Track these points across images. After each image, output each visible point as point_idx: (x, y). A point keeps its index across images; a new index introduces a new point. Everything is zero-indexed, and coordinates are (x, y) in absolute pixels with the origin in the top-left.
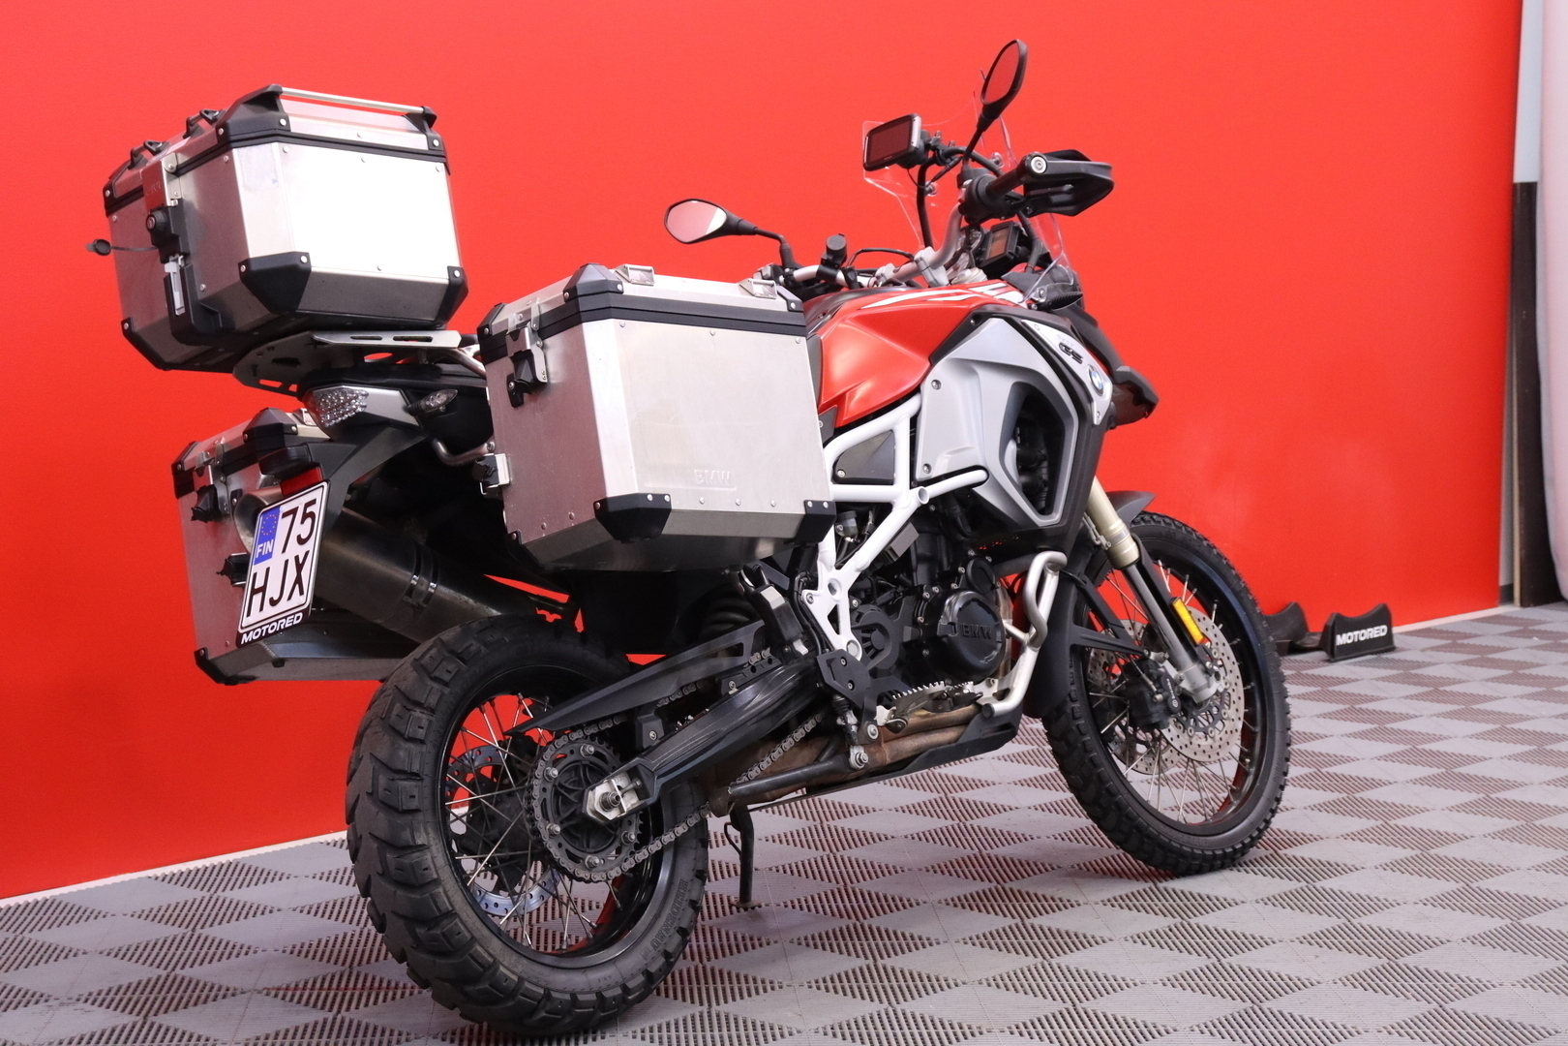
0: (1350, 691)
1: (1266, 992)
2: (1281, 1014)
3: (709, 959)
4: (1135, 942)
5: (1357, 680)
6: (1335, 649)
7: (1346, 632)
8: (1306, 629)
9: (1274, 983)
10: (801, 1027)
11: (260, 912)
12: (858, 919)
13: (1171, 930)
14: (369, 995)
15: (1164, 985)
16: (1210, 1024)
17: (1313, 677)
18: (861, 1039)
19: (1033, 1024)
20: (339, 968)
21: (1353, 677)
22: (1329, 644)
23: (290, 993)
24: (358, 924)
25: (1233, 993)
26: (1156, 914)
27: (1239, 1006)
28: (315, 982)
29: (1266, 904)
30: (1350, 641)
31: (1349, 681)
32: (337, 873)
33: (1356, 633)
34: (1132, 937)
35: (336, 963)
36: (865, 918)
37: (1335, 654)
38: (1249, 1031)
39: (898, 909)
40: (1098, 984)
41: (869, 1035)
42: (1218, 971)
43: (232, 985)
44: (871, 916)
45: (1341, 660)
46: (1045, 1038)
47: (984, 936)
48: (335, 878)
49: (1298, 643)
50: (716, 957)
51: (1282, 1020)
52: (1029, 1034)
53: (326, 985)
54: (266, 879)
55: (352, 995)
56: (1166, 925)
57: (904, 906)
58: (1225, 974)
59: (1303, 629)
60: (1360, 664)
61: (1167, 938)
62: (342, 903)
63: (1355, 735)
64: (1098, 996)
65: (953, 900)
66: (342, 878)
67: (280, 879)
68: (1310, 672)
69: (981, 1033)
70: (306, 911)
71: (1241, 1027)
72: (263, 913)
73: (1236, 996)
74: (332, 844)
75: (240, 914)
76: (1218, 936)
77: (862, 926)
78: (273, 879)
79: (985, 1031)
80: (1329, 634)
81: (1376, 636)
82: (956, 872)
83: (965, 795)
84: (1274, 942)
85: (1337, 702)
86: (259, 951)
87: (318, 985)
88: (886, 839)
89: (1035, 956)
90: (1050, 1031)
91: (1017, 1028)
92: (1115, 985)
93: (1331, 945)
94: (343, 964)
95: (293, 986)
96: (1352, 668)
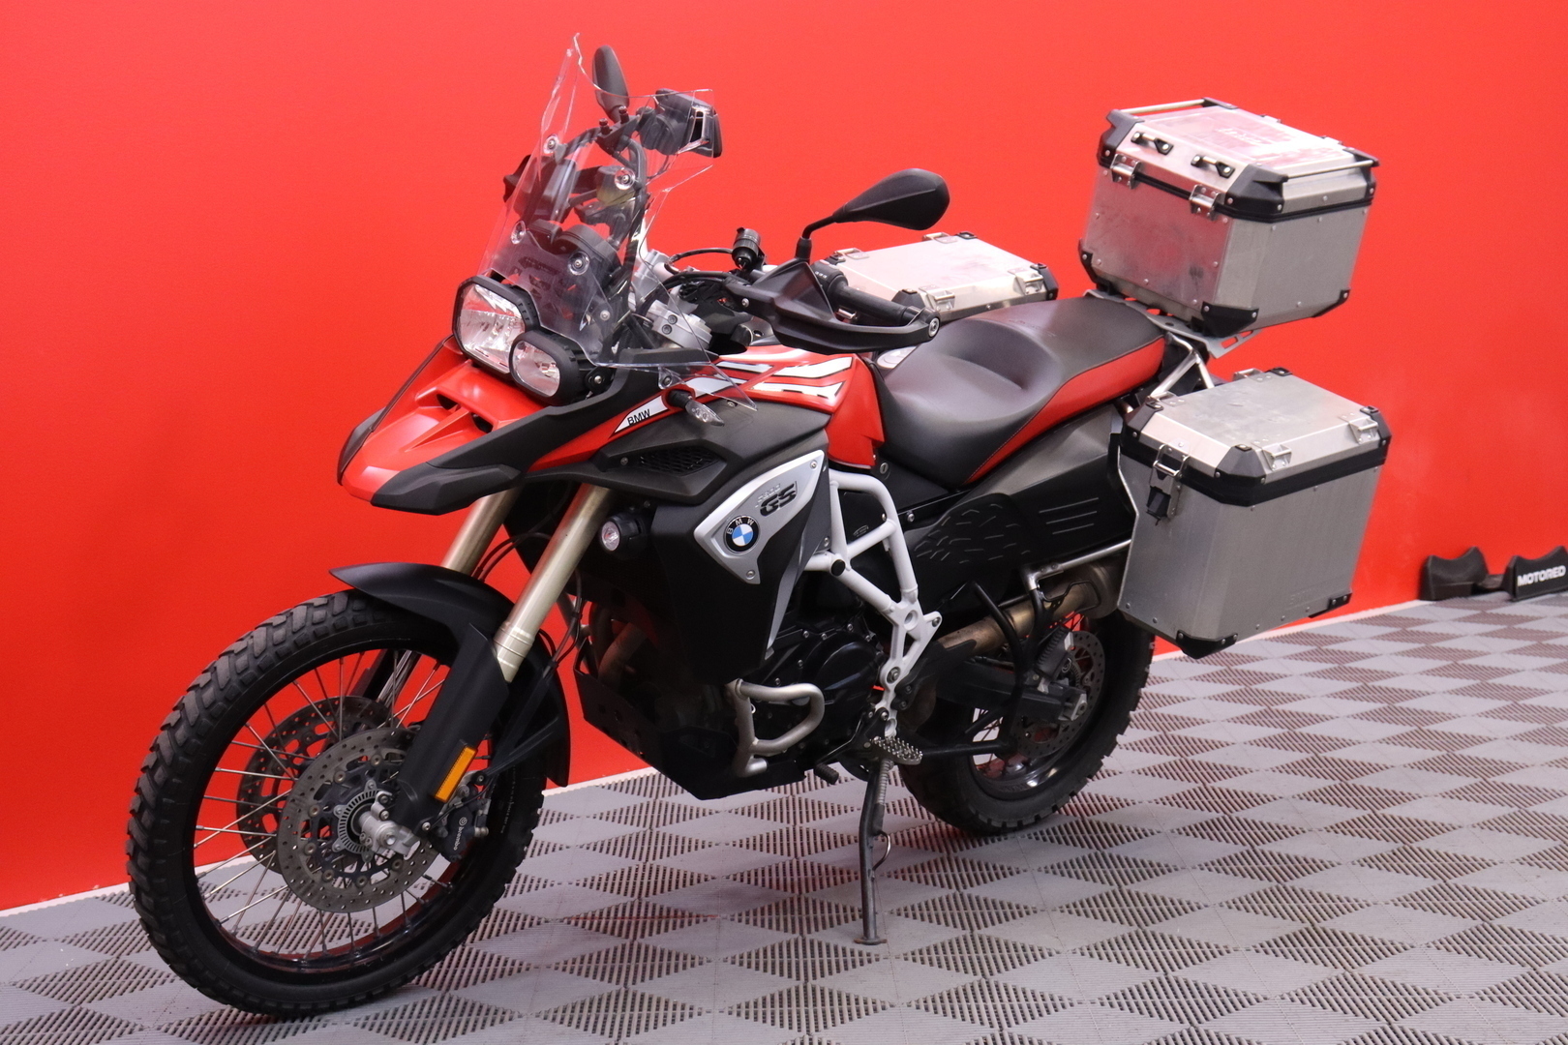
0: (1535, 628)
1: (1494, 910)
2: (1512, 930)
3: (965, 888)
4: (1362, 865)
5: (1541, 618)
6: (1517, 591)
7: (1527, 573)
8: (1487, 571)
9: (1500, 901)
10: (1059, 948)
11: (550, 849)
12: (1098, 848)
13: (1394, 854)
14: (659, 924)
15: (1396, 905)
16: (1445, 941)
17: (1498, 616)
18: (1117, 959)
19: (1276, 943)
20: (628, 899)
21: (1536, 615)
22: (1511, 584)
23: (588, 922)
24: (640, 859)
25: (1462, 911)
26: (1378, 839)
27: (1470, 924)
28: (609, 913)
29: (1482, 828)
30: (1530, 582)
31: (1532, 619)
32: (615, 813)
33: (1536, 574)
34: (1359, 861)
35: (625, 894)
36: (1104, 847)
37: (1516, 594)
38: (1483, 946)
39: (1134, 839)
40: (1333, 905)
41: (1123, 955)
42: (1445, 891)
43: (537, 915)
44: (1111, 846)
45: (1522, 599)
46: (1290, 955)
47: (1219, 862)
48: (614, 818)
49: (1480, 584)
50: (972, 886)
51: (1514, 936)
52: (1274, 952)
53: (620, 915)
54: (552, 820)
55: (644, 923)
56: (1390, 849)
57: (1139, 835)
58: (1452, 894)
59: (1483, 571)
60: (1542, 603)
61: (1392, 862)
62: (623, 840)
63: (1547, 669)
64: (1334, 916)
65: (1184, 829)
66: (620, 817)
67: (565, 820)
68: (1494, 611)
69: (1228, 952)
70: (591, 848)
71: (1475, 943)
72: (553, 850)
73: (1465, 914)
74: (607, 787)
75: (533, 851)
76: (1441, 859)
77: (1103, 855)
78: (558, 820)
79: (1232, 950)
80: (1510, 576)
81: (1555, 576)
82: (1184, 803)
83: (1183, 733)
84: (1495, 864)
85: (1525, 638)
86: (555, 884)
87: (612, 915)
88: (1115, 774)
89: (1269, 880)
90: (1293, 949)
91: (1262, 946)
92: (1347, 906)
93: (1550, 865)
94: (632, 895)
95: (590, 915)
96: (1534, 606)
